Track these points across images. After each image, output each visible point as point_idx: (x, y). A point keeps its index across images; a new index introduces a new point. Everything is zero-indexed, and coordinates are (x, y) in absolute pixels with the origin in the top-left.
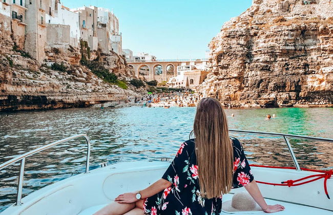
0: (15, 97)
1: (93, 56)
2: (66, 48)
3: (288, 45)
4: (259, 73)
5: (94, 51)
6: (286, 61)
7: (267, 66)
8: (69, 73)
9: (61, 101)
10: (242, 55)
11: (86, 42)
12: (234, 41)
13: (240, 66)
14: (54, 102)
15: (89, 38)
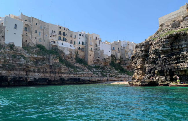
0: (63, 79)
1: (118, 62)
2: (101, 59)
3: (165, 47)
4: (150, 65)
5: (118, 59)
6: (165, 57)
7: (154, 61)
8: (101, 69)
9: (89, 80)
10: (142, 56)
11: (114, 56)
12: (139, 49)
13: (141, 62)
14: (84, 81)
15: (116, 54)
